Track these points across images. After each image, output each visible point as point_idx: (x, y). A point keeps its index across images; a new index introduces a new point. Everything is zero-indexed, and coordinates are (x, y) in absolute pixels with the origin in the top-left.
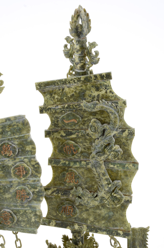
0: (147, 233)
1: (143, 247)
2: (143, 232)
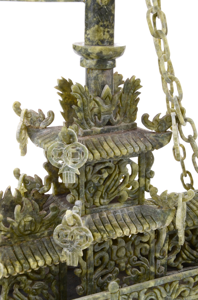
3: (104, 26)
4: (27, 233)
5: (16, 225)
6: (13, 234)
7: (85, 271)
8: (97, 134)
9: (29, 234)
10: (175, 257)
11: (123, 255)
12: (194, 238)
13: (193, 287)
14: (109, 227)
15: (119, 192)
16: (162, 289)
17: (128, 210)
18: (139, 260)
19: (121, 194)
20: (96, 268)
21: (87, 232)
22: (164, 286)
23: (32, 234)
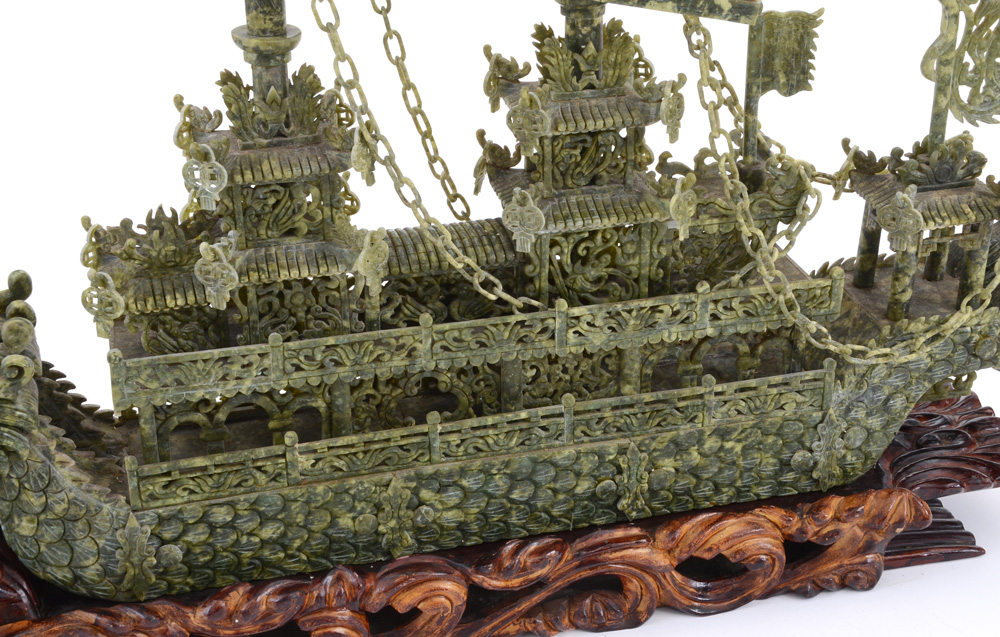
0: (815, 30)
1: (798, 75)
2: (803, 27)
3: (264, 12)
4: (169, 264)
5: (154, 254)
6: (151, 264)
7: (245, 317)
8: (262, 147)
9: (174, 266)
10: (392, 312)
11: (300, 303)
12: (420, 289)
13: (397, 350)
14: (273, 266)
15: (294, 223)
16: (348, 349)
17: (306, 246)
18: (324, 310)
19: (297, 225)
20: (261, 316)
21: (230, 271)
22: (352, 345)
23: (177, 266)
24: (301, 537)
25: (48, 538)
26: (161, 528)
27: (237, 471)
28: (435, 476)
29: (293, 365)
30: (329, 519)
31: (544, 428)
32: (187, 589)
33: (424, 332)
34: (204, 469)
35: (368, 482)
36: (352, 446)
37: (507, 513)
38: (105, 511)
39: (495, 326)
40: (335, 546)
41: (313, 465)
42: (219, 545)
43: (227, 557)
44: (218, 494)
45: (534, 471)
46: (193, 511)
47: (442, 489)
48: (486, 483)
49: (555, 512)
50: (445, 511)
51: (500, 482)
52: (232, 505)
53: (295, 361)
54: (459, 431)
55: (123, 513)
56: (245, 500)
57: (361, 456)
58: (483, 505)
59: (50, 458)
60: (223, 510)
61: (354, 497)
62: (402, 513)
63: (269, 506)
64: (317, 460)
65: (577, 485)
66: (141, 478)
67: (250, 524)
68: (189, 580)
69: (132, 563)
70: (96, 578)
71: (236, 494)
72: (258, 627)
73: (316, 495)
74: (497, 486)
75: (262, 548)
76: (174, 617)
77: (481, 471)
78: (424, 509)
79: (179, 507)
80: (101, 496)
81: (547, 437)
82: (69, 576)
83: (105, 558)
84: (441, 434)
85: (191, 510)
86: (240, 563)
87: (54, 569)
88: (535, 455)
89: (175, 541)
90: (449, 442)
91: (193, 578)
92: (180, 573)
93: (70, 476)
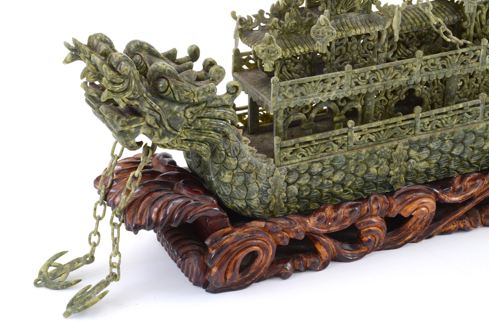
4: (292, 31)
5: (286, 25)
6: (284, 31)
7: (329, 58)
9: (293, 32)
10: (392, 53)
11: (355, 49)
12: (407, 40)
13: (403, 72)
14: (347, 28)
15: (354, 5)
16: (381, 72)
17: (360, 17)
18: (366, 53)
19: (355, 6)
20: (336, 57)
21: (333, 30)
22: (382, 69)
23: (295, 32)
24: (352, 180)
25: (237, 183)
26: (288, 176)
27: (324, 143)
28: (418, 142)
29: (355, 82)
30: (366, 169)
31: (469, 113)
32: (296, 211)
33: (418, 61)
34: (309, 142)
35: (386, 147)
36: (378, 127)
37: (449, 162)
38: (264, 167)
39: (451, 55)
40: (367, 184)
41: (360, 139)
42: (314, 186)
43: (316, 192)
44: (315, 156)
45: (465, 138)
46: (305, 166)
47: (420, 150)
48: (441, 145)
49: (473, 161)
50: (420, 162)
51: (448, 144)
52: (321, 162)
53: (357, 80)
54: (429, 117)
55: (272, 168)
56: (328, 159)
57: (382, 132)
58: (439, 158)
59: (240, 139)
60: (318, 165)
61: (378, 156)
62: (402, 163)
63: (339, 162)
64: (362, 136)
65: (484, 145)
66: (281, 148)
67: (329, 172)
68: (298, 206)
69: (275, 196)
70: (257, 206)
71: (323, 156)
72: (338, 227)
73: (361, 155)
74: (446, 147)
75: (333, 187)
76: (300, 223)
77: (439, 138)
78: (412, 161)
79: (298, 164)
80: (262, 159)
81: (471, 118)
82: (245, 204)
83: (261, 194)
84: (421, 118)
85: (304, 165)
86: (322, 196)
87: (238, 201)
88: (466, 128)
89: (293, 183)
90: (424, 123)
91: (299, 205)
92: (294, 202)
93: (249, 148)
